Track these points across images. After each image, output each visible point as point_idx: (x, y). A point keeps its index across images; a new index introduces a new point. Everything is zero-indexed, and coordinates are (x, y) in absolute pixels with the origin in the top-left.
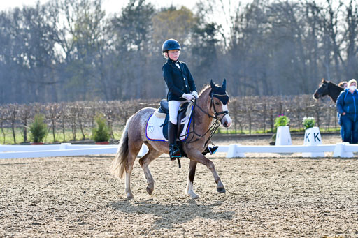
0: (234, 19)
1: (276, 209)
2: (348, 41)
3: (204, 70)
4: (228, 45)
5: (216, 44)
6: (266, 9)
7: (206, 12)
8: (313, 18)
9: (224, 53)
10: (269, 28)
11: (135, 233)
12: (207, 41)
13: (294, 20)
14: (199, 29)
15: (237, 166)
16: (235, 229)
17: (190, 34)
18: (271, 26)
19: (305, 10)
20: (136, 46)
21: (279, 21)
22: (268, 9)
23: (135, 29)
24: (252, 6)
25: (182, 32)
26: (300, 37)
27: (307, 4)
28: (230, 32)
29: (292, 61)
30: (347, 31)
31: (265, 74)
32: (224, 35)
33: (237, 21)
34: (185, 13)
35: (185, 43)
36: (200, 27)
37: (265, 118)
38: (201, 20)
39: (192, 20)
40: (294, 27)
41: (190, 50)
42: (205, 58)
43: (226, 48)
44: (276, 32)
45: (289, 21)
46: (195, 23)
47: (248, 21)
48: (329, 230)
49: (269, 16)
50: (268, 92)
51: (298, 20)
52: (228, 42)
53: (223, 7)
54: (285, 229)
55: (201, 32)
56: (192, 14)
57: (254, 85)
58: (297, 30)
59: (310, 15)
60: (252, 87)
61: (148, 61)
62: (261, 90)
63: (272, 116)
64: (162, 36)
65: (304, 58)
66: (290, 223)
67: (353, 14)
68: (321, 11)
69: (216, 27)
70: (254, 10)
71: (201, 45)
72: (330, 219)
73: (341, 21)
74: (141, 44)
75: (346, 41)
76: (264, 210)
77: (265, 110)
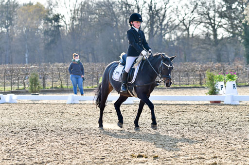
0: (73, 12)
1: (100, 136)
2: (150, 27)
3: (52, 45)
4: (68, 29)
5: (60, 28)
6: (94, 5)
7: (54, 6)
8: (126, 12)
9: (66, 34)
10: (96, 18)
11: (4, 152)
12: (54, 26)
13: (113, 13)
14: (49, 18)
15: (74, 109)
16: (72, 150)
17: (42, 22)
18: (97, 16)
19: (120, 6)
20: (6, 29)
21: (103, 13)
22: (96, 5)
23: (5, 18)
24: (85, 3)
25: (37, 20)
26: (117, 24)
27: (122, 2)
28: (70, 20)
29: (112, 41)
30: (148, 21)
31: (93, 49)
32: (66, 22)
33: (74, 13)
34: (39, 7)
35: (39, 28)
36: (49, 16)
37: (93, 78)
38: (50, 12)
39: (45, 12)
40: (113, 17)
41: (43, 32)
42: (52, 38)
43: (67, 31)
44: (101, 20)
45: (110, 14)
46: (46, 14)
47: (82, 13)
48: (135, 150)
49: (96, 10)
50: (96, 60)
51: (116, 13)
52: (68, 27)
53: (65, 3)
54: (106, 150)
55: (50, 20)
56: (44, 8)
57: (86, 56)
58: (115, 19)
59: (124, 9)
60: (85, 58)
61: (14, 40)
62: (91, 59)
63: (98, 76)
64: (23, 23)
65: (120, 39)
66: (110, 146)
67: (153, 9)
68: (132, 7)
69: (60, 17)
70: (86, 5)
71: (50, 29)
72: (136, 143)
73: (145, 14)
74: (9, 28)
75: (148, 27)
76: (92, 137)
77: (93, 73)
